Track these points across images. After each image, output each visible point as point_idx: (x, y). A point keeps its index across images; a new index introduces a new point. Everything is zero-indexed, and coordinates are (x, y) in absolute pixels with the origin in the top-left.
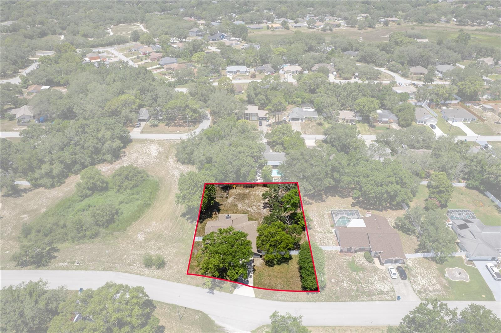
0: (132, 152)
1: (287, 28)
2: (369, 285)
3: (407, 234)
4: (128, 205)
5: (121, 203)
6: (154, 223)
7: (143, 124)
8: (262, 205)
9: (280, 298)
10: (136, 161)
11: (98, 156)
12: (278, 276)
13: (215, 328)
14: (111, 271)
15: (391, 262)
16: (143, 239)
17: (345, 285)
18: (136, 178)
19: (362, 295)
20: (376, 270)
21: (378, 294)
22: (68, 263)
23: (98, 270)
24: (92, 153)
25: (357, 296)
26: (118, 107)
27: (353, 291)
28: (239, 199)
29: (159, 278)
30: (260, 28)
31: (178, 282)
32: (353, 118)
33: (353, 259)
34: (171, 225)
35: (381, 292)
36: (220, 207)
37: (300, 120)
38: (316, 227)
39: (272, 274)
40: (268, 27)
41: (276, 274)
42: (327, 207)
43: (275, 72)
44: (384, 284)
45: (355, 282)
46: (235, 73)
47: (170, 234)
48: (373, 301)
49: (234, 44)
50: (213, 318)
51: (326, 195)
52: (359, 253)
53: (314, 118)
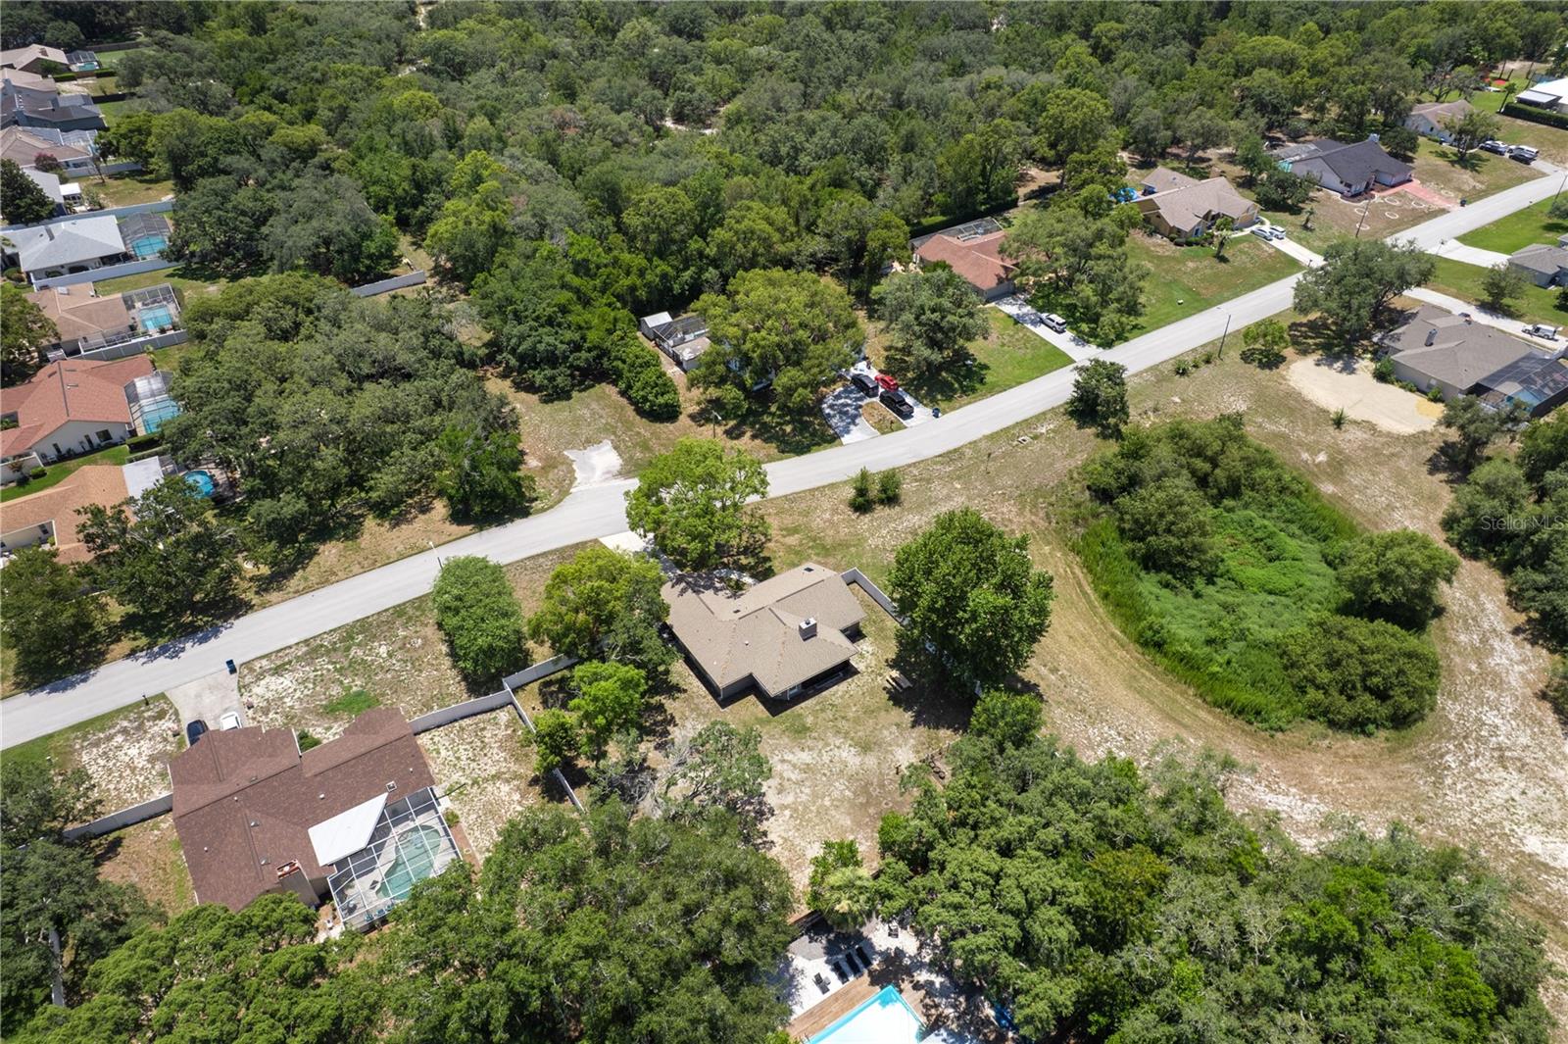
25: (348, 638)
27: (358, 644)
35: (278, 671)
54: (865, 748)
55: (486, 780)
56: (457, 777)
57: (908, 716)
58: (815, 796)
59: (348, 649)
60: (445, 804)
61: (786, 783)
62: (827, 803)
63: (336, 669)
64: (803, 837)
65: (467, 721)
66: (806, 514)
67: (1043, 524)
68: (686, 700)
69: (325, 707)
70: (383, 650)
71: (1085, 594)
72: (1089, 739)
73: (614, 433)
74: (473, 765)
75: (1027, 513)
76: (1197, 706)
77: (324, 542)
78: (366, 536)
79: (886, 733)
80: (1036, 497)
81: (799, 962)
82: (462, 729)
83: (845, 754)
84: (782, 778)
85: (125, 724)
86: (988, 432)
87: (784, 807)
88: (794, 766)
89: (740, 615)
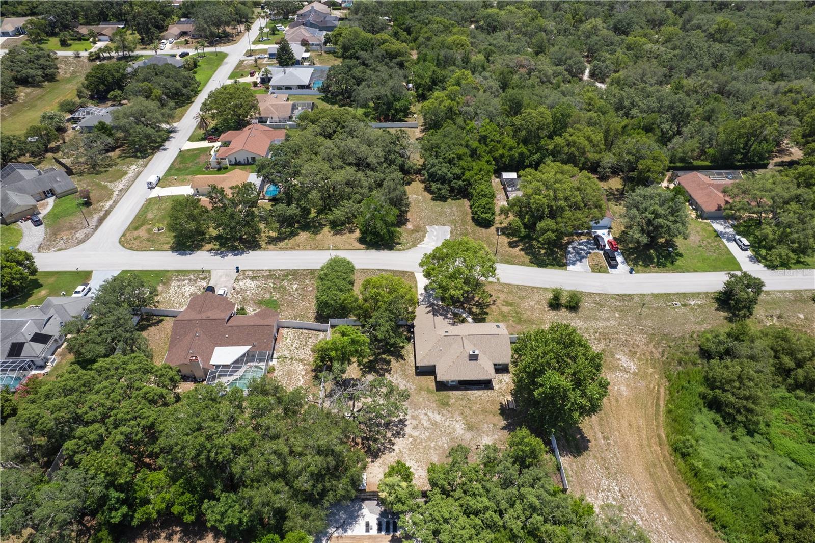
2: (263, 286)
48: (270, 271)
54: (470, 428)
55: (296, 360)
56: (287, 353)
57: (503, 423)
58: (429, 439)
59: (283, 280)
60: (274, 362)
61: (420, 425)
62: (432, 445)
63: (273, 287)
64: (409, 455)
65: (306, 331)
66: (522, 298)
67: (657, 356)
68: (402, 364)
69: (259, 301)
70: (295, 286)
71: (658, 405)
72: (599, 485)
73: (455, 225)
74: (296, 351)
75: (651, 346)
76: (685, 502)
77: (303, 231)
78: (321, 235)
79: (486, 426)
80: (662, 339)
81: (365, 511)
82: (302, 333)
83: (458, 426)
84: (420, 422)
85: (192, 277)
86: (656, 292)
87: (411, 436)
88: (429, 419)
89: (447, 334)
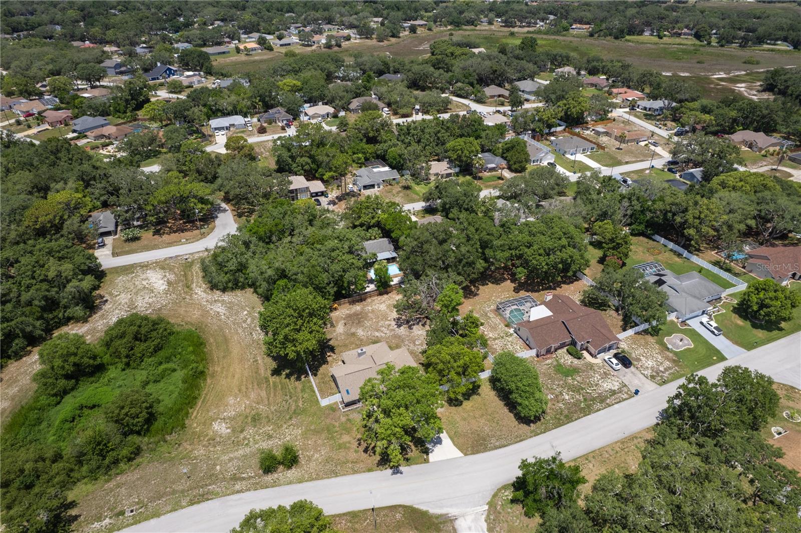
0: (117, 293)
1: (270, 49)
2: (595, 388)
3: (602, 310)
4: (161, 385)
5: (146, 384)
6: (231, 400)
7: (109, 240)
8: (393, 323)
9: (497, 444)
10: (132, 304)
11: (55, 314)
12: (477, 416)
13: (434, 520)
14: (208, 500)
15: (604, 350)
16: (229, 431)
17: (567, 397)
18: (154, 334)
19: (594, 404)
20: (591, 366)
21: (610, 396)
22: (111, 518)
23: (183, 507)
24: (44, 309)
25: (589, 406)
26: (55, 216)
27: (581, 402)
28: (353, 323)
29: (300, 481)
30: (224, 53)
31: (337, 476)
32: (450, 171)
33: (557, 361)
34: (263, 394)
35: (613, 393)
36: (331, 343)
37: (376, 187)
38: (486, 333)
39: (466, 415)
40: (238, 50)
41: (471, 414)
42: (485, 302)
43: (294, 119)
44: (609, 381)
45: (578, 389)
46: (228, 128)
47: (273, 408)
48: (610, 406)
49: (196, 83)
50: (423, 508)
51: (475, 286)
52: (560, 351)
53: (394, 179)
54: (353, 335)
58: (378, 323)
60: (512, 331)
62: (374, 320)
63: (585, 390)
67: (186, 444)
69: (579, 372)
75: (189, 450)
79: (343, 338)
83: (362, 333)
87: (390, 321)
